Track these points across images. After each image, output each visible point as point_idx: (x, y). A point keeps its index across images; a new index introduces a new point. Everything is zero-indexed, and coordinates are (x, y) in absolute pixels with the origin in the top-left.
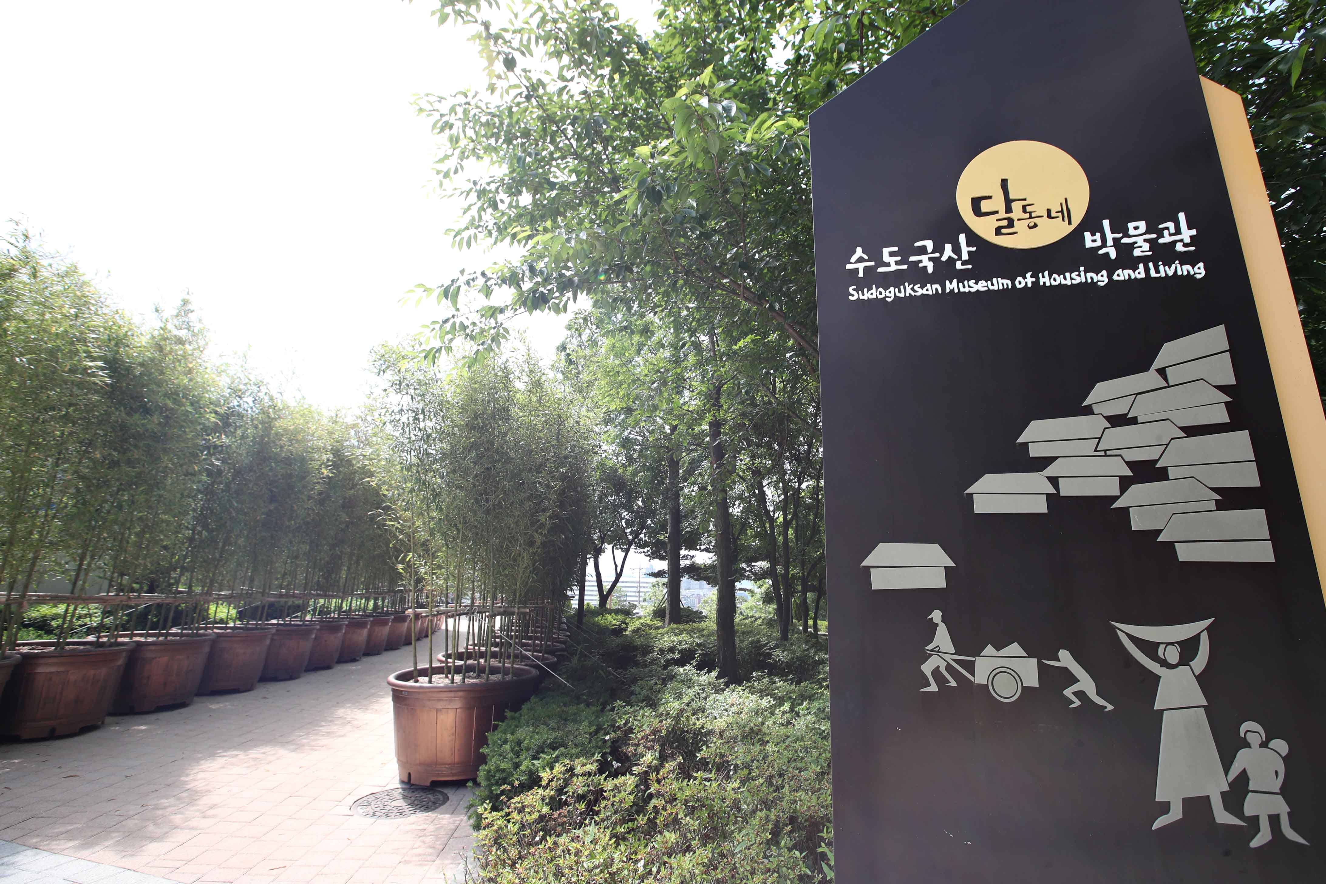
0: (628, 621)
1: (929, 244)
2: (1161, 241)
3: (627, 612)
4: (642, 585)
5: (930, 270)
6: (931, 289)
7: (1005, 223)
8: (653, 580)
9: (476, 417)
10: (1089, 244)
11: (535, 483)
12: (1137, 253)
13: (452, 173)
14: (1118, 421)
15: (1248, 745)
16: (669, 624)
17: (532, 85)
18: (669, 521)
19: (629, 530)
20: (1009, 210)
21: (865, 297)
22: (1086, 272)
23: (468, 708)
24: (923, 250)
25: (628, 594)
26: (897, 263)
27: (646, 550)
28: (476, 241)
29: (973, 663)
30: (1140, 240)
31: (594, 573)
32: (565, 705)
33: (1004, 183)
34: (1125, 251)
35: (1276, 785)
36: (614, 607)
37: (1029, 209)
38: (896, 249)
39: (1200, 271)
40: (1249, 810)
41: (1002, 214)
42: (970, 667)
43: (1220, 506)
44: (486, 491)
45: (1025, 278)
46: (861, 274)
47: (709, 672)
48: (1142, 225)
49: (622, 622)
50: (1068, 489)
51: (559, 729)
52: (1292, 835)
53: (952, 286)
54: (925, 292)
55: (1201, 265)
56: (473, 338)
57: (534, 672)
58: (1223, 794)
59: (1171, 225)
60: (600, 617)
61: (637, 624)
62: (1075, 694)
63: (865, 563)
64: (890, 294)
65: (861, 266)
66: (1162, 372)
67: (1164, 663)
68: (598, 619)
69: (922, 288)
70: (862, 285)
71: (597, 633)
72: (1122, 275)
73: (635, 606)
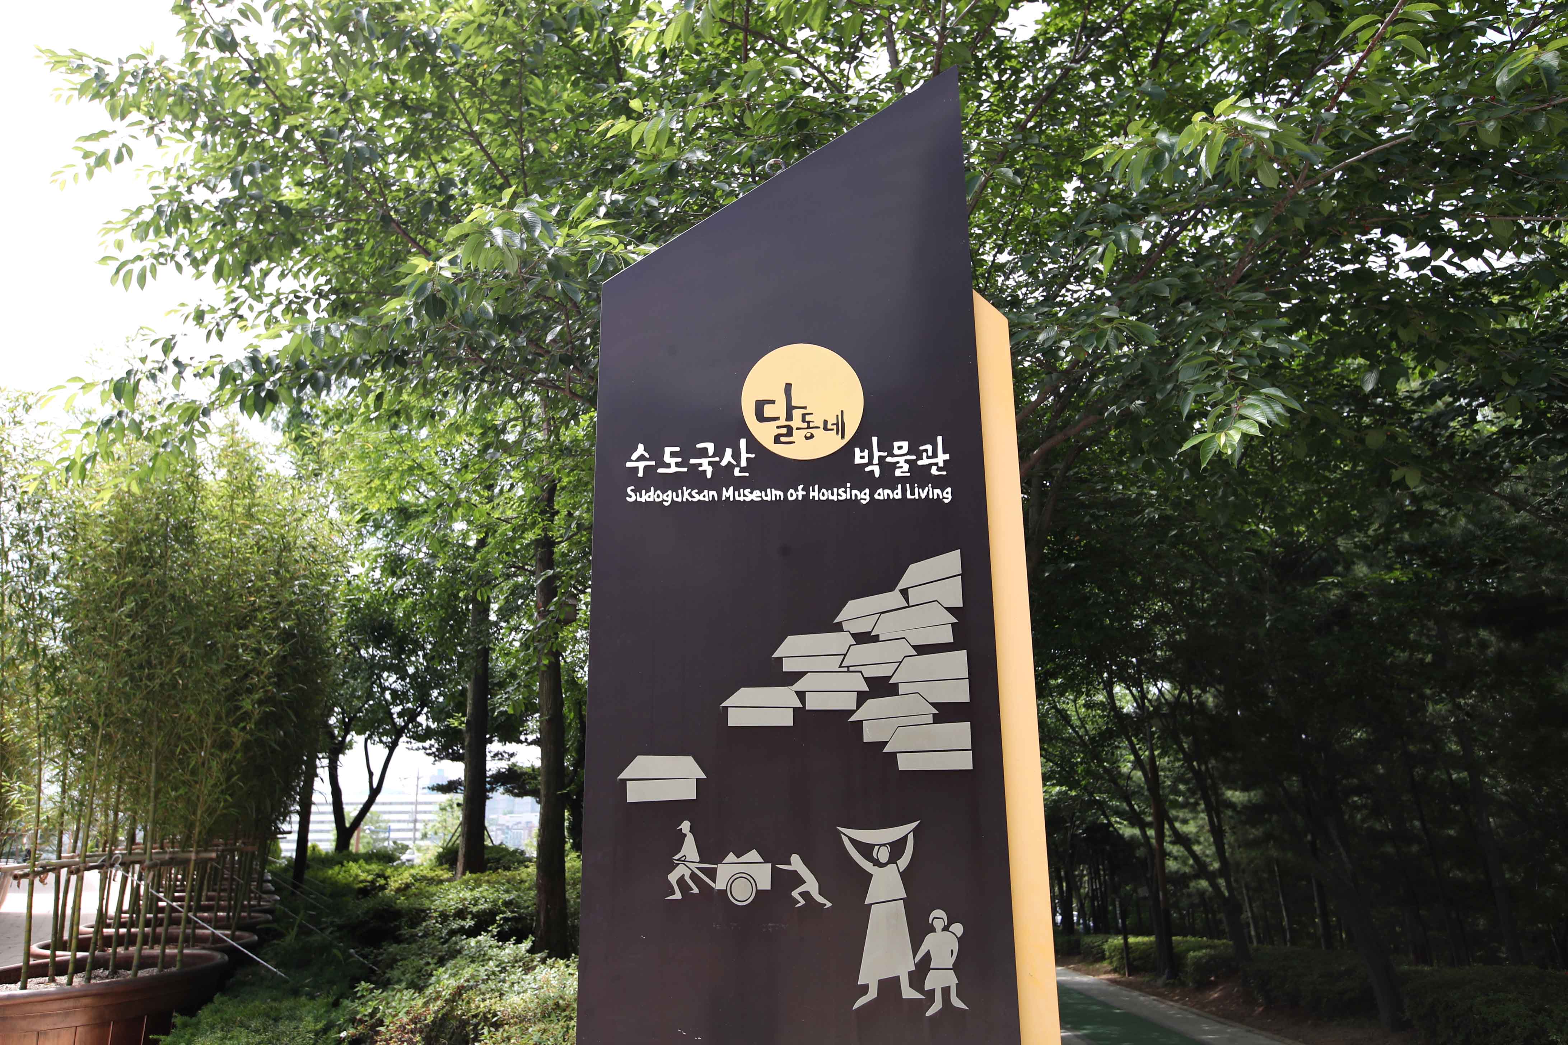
0: (388, 872)
1: (710, 447)
2: (920, 463)
3: (386, 858)
4: (420, 808)
5: (709, 475)
6: (708, 495)
7: (784, 431)
8: (444, 798)
9: (137, 541)
10: (858, 461)
11: (236, 647)
12: (898, 473)
13: (111, 158)
14: (863, 638)
15: (933, 930)
16: (464, 874)
17: (259, 61)
18: (470, 695)
19: (396, 710)
20: (789, 417)
21: (643, 500)
22: (851, 488)
23: (99, 1024)
24: (704, 453)
25: (393, 826)
26: (678, 465)
27: (427, 744)
28: (154, 276)
29: (715, 871)
30: (901, 460)
31: (327, 788)
32: (275, 1000)
33: (788, 387)
34: (888, 468)
35: (950, 962)
36: (362, 850)
37: (808, 418)
38: (677, 449)
39: (947, 495)
40: (928, 986)
41: (783, 422)
42: (712, 874)
43: (937, 719)
44: (149, 663)
45: (796, 490)
46: (640, 474)
47: (518, 941)
48: (905, 445)
49: (378, 876)
50: (813, 703)
51: (265, 1030)
52: (957, 1003)
53: (728, 493)
54: (701, 498)
55: (949, 490)
56: (148, 438)
57: (219, 957)
58: (910, 973)
59: (929, 447)
60: (337, 868)
61: (406, 877)
62: (800, 894)
63: (622, 776)
64: (668, 497)
65: (641, 465)
66: (904, 592)
67: (877, 863)
68: (332, 872)
69: (699, 493)
70: (642, 485)
71: (331, 896)
72: (882, 494)
73: (405, 848)
